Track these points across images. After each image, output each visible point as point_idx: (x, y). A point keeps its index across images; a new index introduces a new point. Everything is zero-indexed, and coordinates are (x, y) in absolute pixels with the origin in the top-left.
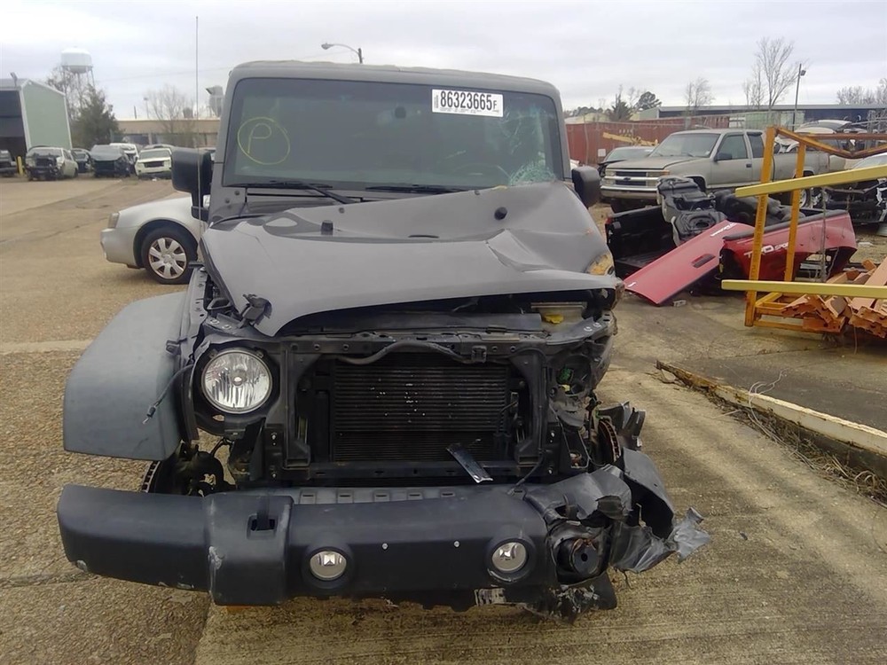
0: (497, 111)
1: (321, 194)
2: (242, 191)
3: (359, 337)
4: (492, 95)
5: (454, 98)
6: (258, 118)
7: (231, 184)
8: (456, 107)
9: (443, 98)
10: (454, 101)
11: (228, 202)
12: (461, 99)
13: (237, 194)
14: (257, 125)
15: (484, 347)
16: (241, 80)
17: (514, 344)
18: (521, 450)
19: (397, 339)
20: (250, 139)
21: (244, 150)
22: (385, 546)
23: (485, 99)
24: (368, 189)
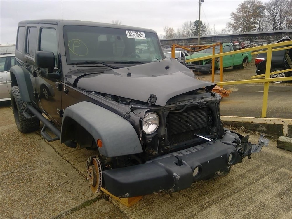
0: (144, 38)
1: (104, 65)
2: (75, 65)
3: (178, 104)
4: (142, 33)
5: (132, 33)
6: (74, 39)
7: (70, 63)
8: (134, 36)
9: (129, 33)
10: (133, 34)
11: (70, 70)
12: (134, 34)
13: (73, 67)
14: (75, 42)
15: (205, 103)
16: (65, 26)
17: (211, 101)
18: (214, 130)
19: (187, 103)
20: (73, 47)
21: (72, 51)
22: (208, 162)
23: (140, 34)
24: (115, 63)
